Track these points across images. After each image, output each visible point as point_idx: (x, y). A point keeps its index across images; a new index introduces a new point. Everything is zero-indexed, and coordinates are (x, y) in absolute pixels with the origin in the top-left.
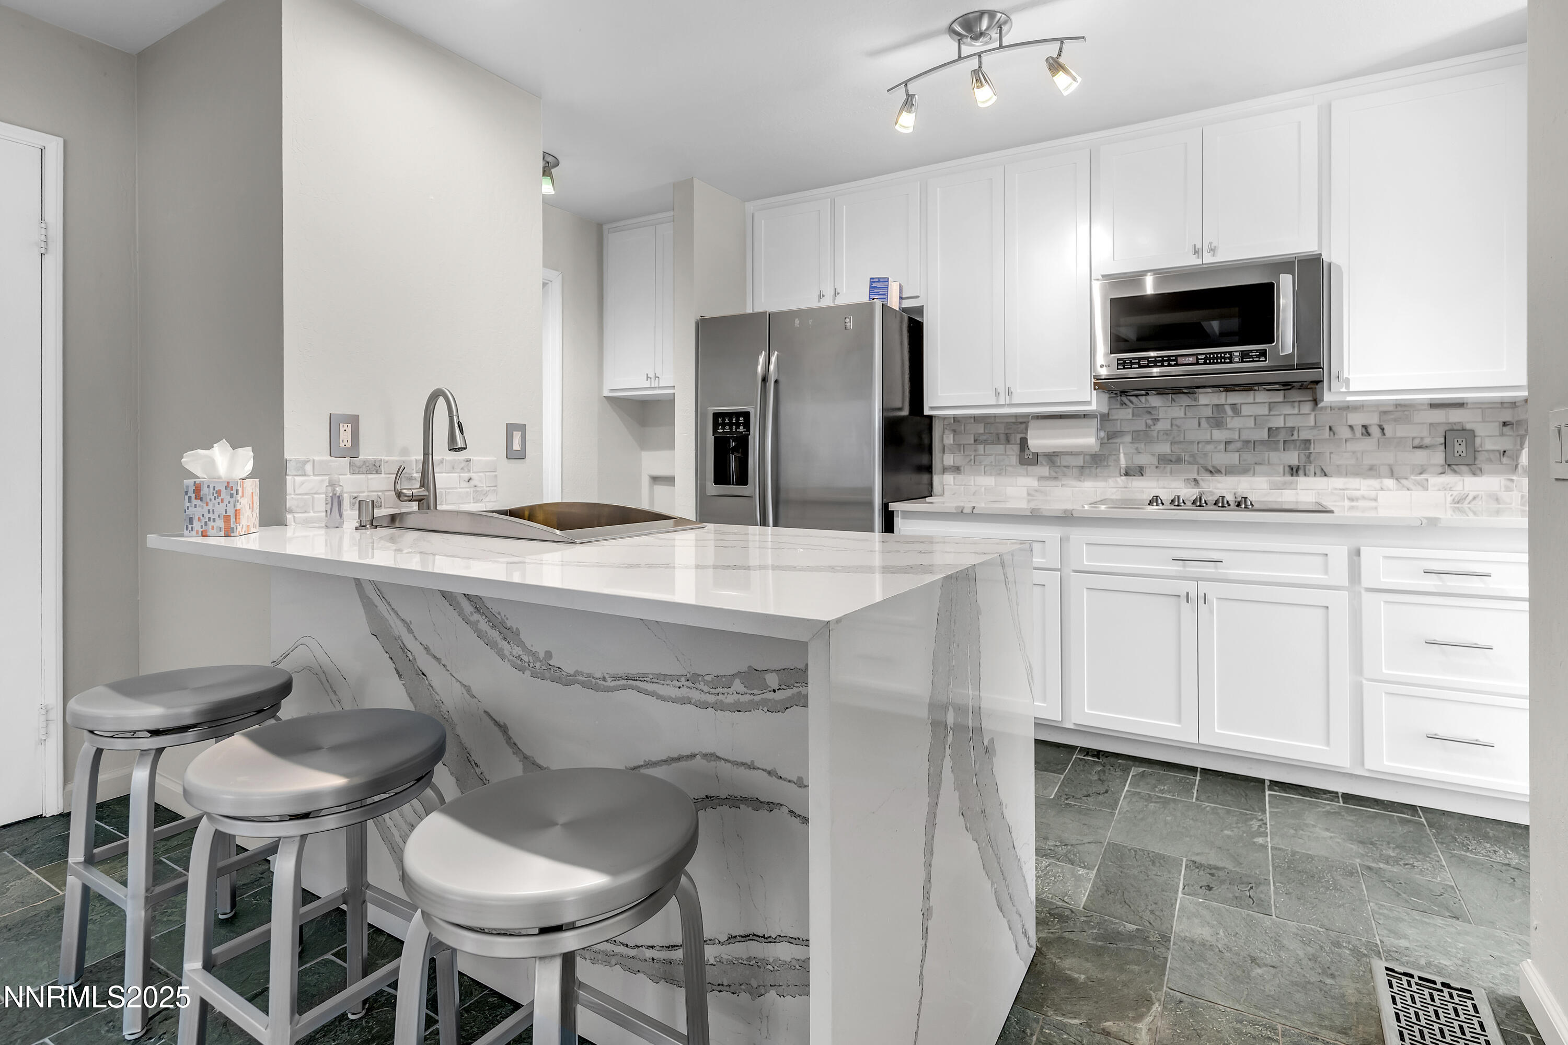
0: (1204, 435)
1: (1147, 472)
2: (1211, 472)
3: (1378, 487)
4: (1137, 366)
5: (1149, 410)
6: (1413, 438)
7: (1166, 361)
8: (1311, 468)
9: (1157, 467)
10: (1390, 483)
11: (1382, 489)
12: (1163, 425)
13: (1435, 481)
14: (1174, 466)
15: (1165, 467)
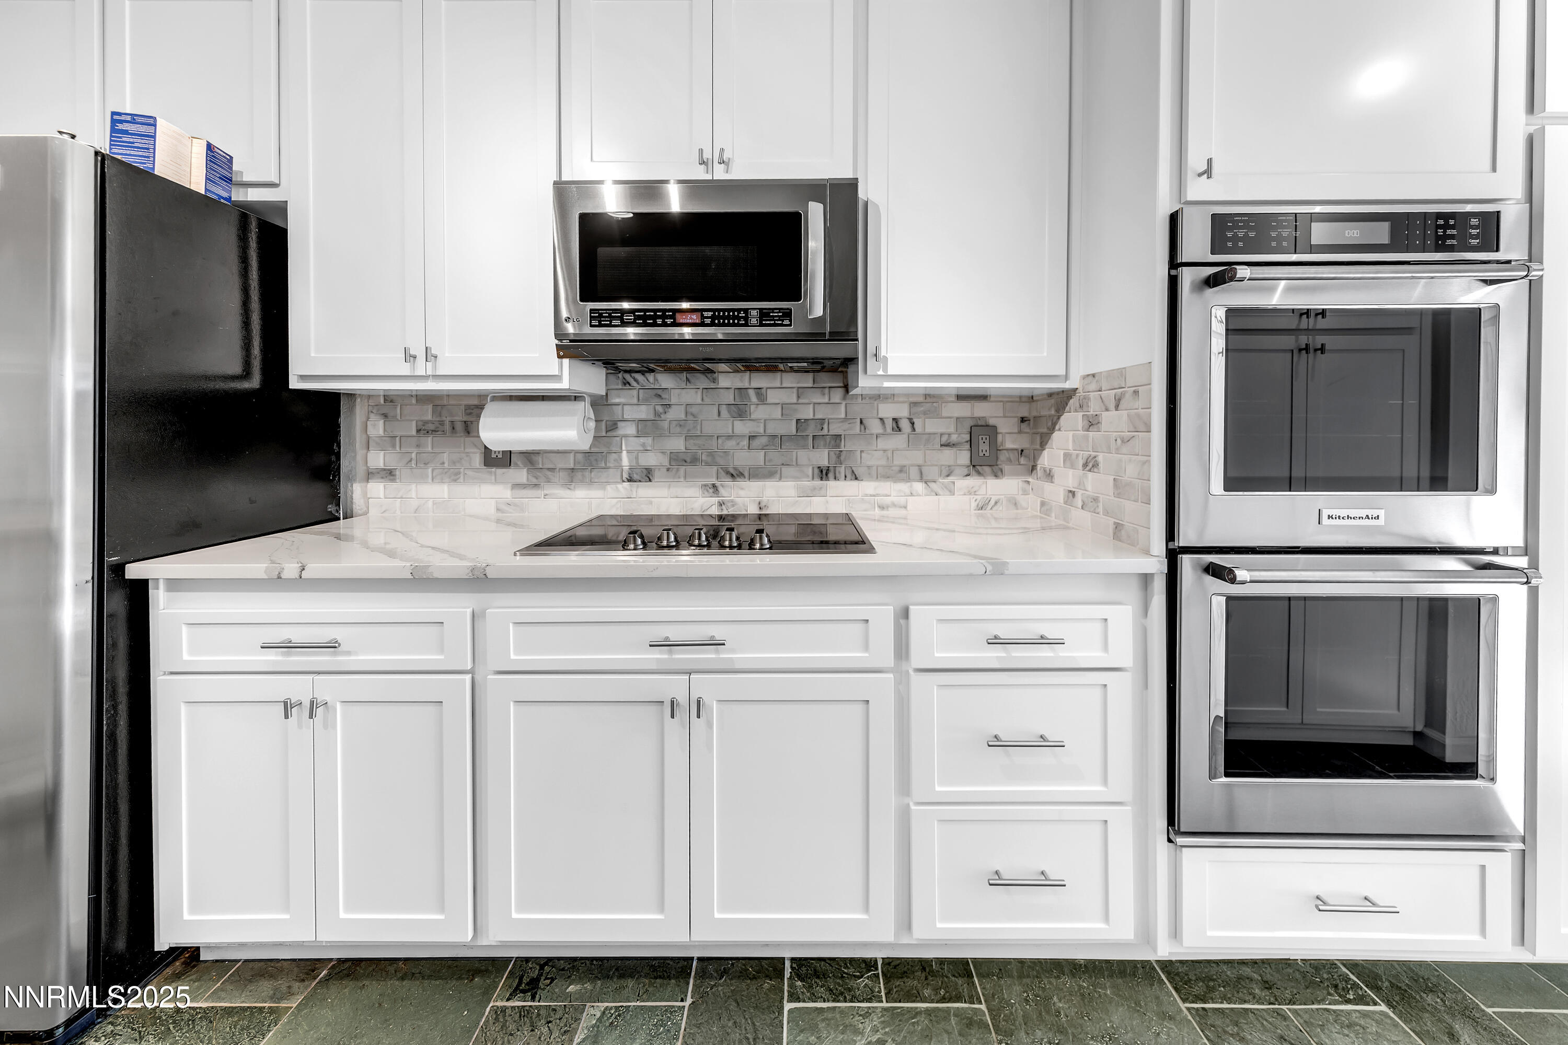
0: (725, 426)
1: (657, 474)
2: (732, 475)
3: (907, 492)
5: (659, 392)
6: (941, 435)
7: (658, 317)
8: (841, 470)
9: (668, 470)
10: (918, 486)
11: (911, 495)
12: (677, 413)
13: (961, 484)
14: (690, 469)
15: (678, 470)
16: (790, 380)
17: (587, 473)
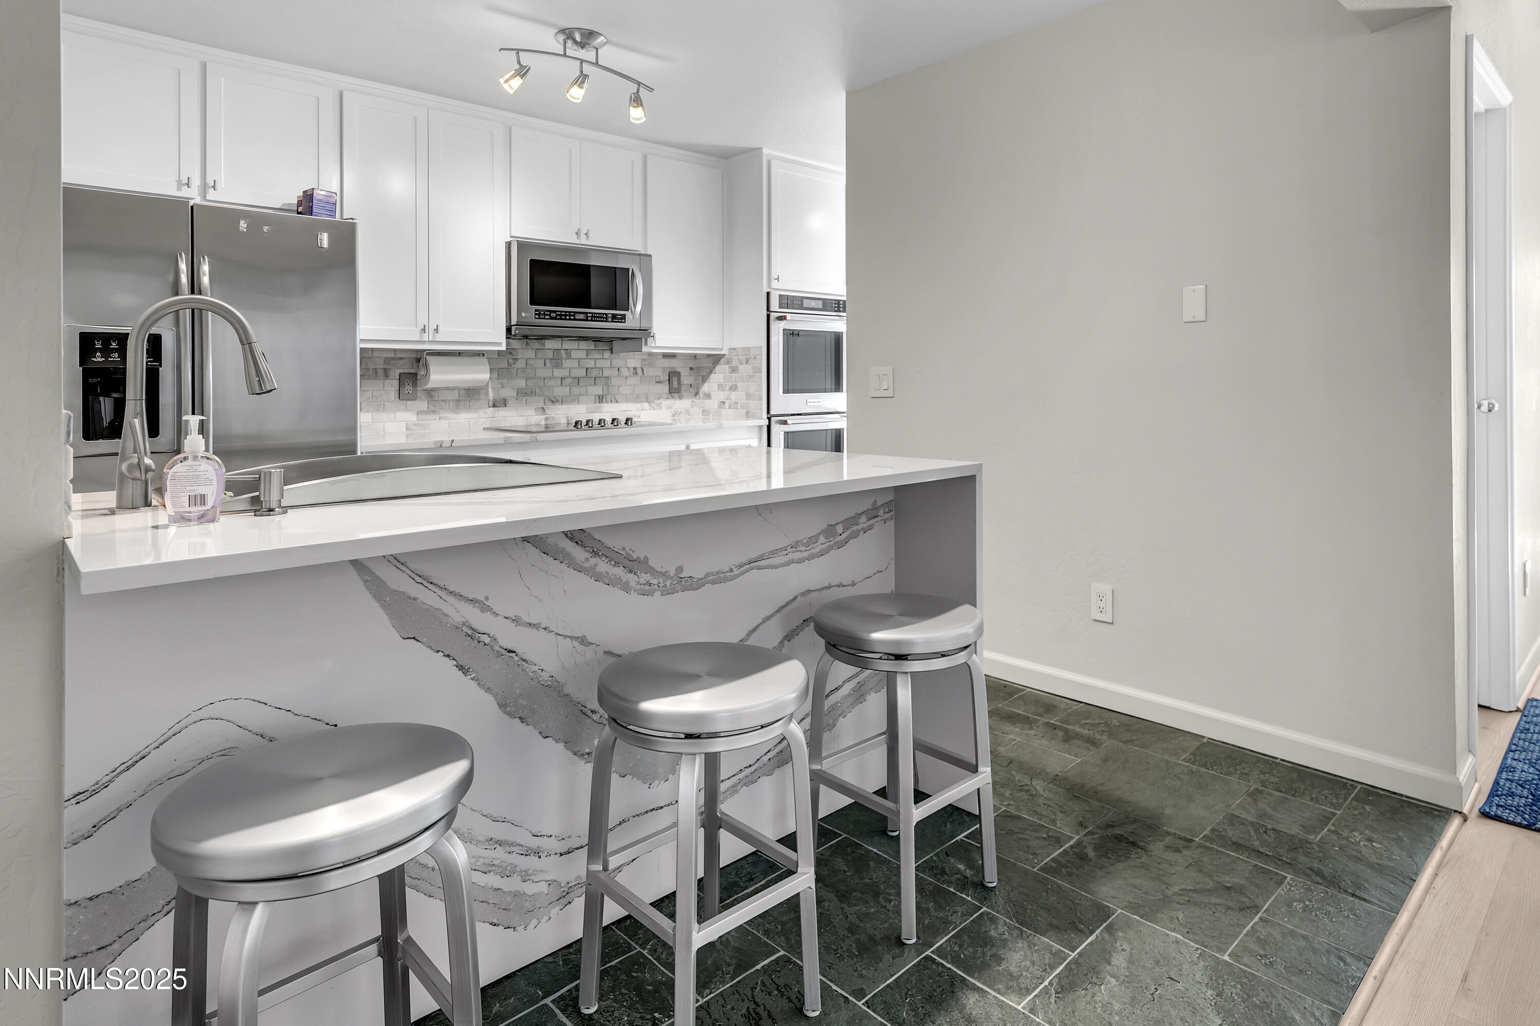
0: (547, 373)
1: (510, 403)
2: (553, 402)
3: (641, 408)
4: (548, 317)
5: (511, 351)
6: (656, 377)
7: (568, 315)
8: (609, 397)
9: (516, 399)
10: (646, 405)
11: (643, 410)
12: (521, 364)
13: (666, 403)
14: (528, 398)
15: (522, 399)
16: (583, 345)
17: (467, 402)
